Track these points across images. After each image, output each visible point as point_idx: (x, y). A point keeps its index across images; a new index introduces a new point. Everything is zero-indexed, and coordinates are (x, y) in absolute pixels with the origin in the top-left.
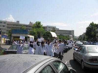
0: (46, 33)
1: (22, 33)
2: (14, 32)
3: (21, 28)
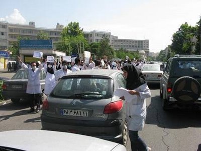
0: (90, 45)
1: (39, 47)
2: (24, 45)
3: (38, 37)
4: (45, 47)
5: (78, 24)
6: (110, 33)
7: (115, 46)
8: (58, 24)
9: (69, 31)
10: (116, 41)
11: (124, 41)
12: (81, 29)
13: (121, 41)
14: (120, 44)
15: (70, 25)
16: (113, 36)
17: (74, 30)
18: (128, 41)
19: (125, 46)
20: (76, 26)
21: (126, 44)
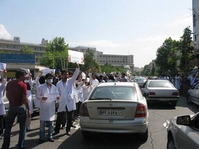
1: (22, 62)
2: (6, 59)
3: (21, 51)
4: (28, 62)
5: (63, 39)
6: (95, 48)
7: (101, 61)
8: (43, 39)
9: (54, 47)
10: (101, 56)
11: (109, 56)
12: (66, 45)
13: (107, 56)
14: (105, 60)
15: (55, 40)
16: (98, 52)
17: (59, 45)
18: (112, 56)
19: (110, 61)
20: (61, 41)
21: (111, 59)
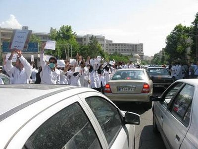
5: (70, 27)
6: (104, 37)
7: (110, 50)
8: (52, 28)
9: (61, 35)
10: (110, 45)
11: (119, 45)
12: (73, 33)
13: (116, 45)
14: (115, 48)
15: (62, 28)
16: (107, 41)
17: (66, 33)
18: (122, 45)
19: (119, 50)
20: (68, 29)
21: (120, 48)
